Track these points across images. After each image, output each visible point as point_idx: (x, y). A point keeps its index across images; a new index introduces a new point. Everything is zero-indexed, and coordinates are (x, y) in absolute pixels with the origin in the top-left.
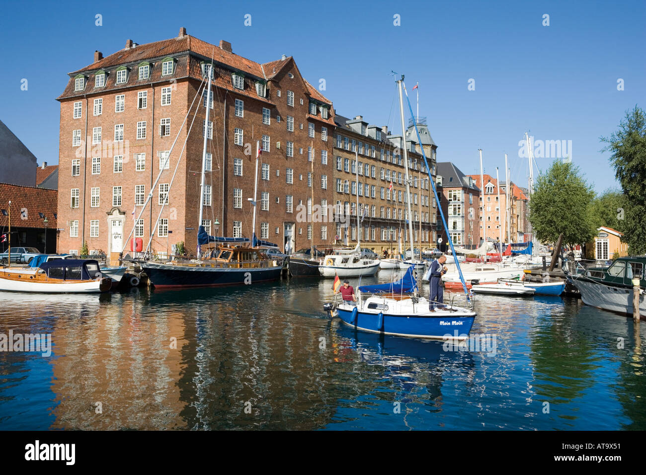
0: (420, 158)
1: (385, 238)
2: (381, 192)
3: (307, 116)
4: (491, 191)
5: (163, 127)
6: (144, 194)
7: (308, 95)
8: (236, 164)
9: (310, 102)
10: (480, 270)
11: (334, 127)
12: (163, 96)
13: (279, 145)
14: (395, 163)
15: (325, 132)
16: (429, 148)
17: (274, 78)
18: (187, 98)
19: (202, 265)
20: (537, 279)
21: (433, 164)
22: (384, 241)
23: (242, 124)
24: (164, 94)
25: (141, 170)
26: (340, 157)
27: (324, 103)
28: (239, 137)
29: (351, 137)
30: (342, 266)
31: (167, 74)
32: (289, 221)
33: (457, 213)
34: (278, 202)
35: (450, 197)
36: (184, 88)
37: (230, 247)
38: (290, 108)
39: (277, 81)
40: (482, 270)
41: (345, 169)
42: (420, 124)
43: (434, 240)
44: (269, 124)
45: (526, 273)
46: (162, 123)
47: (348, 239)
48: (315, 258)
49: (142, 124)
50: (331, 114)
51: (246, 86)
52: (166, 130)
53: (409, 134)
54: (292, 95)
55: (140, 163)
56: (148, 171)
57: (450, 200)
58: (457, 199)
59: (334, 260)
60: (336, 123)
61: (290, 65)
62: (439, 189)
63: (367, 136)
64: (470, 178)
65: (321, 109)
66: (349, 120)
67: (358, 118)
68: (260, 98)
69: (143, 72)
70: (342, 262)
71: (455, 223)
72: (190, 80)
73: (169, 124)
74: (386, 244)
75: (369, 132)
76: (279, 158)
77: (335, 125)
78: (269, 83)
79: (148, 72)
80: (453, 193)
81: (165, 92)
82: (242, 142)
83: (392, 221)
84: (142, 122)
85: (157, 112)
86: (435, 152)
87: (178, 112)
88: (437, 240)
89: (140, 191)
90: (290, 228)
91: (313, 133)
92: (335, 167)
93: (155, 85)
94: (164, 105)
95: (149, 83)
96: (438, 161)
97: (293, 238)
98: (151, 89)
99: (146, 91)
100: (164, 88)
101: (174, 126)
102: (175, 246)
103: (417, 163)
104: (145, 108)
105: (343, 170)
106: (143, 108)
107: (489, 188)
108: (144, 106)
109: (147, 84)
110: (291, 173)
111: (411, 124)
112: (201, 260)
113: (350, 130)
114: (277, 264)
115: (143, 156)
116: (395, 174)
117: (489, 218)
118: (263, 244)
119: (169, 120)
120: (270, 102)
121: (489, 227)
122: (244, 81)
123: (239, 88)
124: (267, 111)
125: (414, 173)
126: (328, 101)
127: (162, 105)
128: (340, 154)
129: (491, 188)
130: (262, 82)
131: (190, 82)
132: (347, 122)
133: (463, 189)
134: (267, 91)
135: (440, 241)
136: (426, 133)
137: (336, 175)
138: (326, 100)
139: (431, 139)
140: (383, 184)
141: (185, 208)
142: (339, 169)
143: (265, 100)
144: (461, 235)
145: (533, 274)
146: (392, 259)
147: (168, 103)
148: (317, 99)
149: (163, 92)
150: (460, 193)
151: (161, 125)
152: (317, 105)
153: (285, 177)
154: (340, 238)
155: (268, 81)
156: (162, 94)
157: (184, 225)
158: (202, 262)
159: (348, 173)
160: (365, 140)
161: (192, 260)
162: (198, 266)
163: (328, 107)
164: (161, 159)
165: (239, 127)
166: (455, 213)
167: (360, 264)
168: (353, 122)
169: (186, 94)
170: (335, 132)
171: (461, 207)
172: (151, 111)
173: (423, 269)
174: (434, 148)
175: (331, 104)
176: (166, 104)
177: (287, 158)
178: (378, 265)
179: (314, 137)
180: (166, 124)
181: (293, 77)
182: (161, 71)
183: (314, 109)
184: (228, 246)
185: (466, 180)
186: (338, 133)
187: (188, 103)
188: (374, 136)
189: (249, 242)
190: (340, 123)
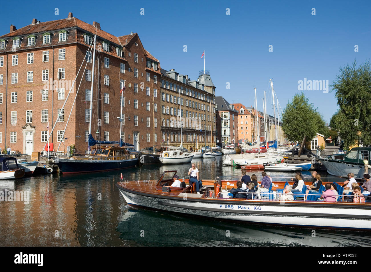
0: (207, 94)
1: (189, 140)
2: (186, 114)
3: (146, 68)
4: (243, 113)
5: (60, 74)
6: (47, 115)
7: (146, 56)
8: (105, 97)
9: (147, 60)
10: (257, 157)
11: (161, 75)
12: (60, 54)
13: (130, 85)
14: (194, 97)
15: (156, 78)
16: (211, 88)
17: (127, 45)
18: (76, 56)
19: (92, 158)
20: (292, 161)
21: (214, 97)
22: (188, 142)
23: (108, 73)
24: (61, 53)
25: (45, 100)
26: (164, 93)
27: (155, 61)
28: (107, 81)
29: (169, 81)
30: (174, 157)
31: (63, 40)
32: (136, 131)
33: (226, 125)
34: (130, 120)
35: (222, 116)
36: (74, 49)
37: (108, 147)
38: (136, 63)
39: (129, 47)
40: (258, 157)
41: (167, 100)
42: (206, 75)
43: (215, 141)
44: (124, 73)
45: (285, 159)
46: (60, 71)
47: (169, 141)
48: (156, 153)
49: (46, 72)
50: (158, 67)
51: (111, 50)
52: (62, 75)
53: (200, 80)
54: (137, 56)
55: (45, 96)
56: (50, 100)
57: (222, 118)
58: (226, 117)
59: (168, 153)
60: (161, 73)
61: (136, 38)
62: (217, 112)
63: (178, 81)
64: (233, 105)
65: (153, 64)
66: (167, 71)
67: (172, 70)
68: (119, 57)
69: (46, 39)
70: (174, 155)
71: (225, 131)
72: (78, 45)
73: (64, 72)
74: (189, 144)
75: (180, 79)
76: (130, 93)
77: (161, 74)
78: (124, 48)
79: (49, 39)
80: (223, 114)
81: (61, 52)
82: (109, 83)
83: (193, 131)
84: (46, 70)
85: (56, 64)
86: (215, 91)
87: (70, 64)
88: (217, 141)
89: (45, 113)
90: (137, 135)
91: (149, 79)
92: (161, 99)
93: (54, 47)
94: (61, 60)
95: (51, 46)
96: (216, 96)
97: (138, 141)
98: (52, 50)
99: (48, 51)
100: (61, 49)
101: (67, 73)
102: (69, 147)
103: (205, 97)
104: (48, 61)
105: (166, 100)
106: (46, 61)
107: (241, 111)
108: (47, 60)
109: (49, 46)
110: (137, 102)
111: (200, 74)
112: (91, 155)
113: (168, 77)
114: (135, 157)
115: (47, 91)
116: (194, 103)
117: (242, 128)
118: (126, 145)
119: (64, 69)
120: (125, 60)
121: (242, 133)
122: (110, 47)
123: (106, 50)
124: (123, 65)
125: (204, 102)
126: (156, 60)
127: (59, 60)
128: (164, 91)
129: (243, 111)
130: (120, 48)
131: (77, 46)
132: (167, 72)
133: (229, 112)
134: (123, 53)
135: (218, 141)
136: (209, 80)
137: (162, 103)
138: (155, 59)
139: (212, 83)
140: (187, 109)
141: (75, 123)
142: (163, 100)
143: (122, 58)
144: (229, 138)
145: (289, 159)
146: (197, 152)
147: (63, 59)
148: (151, 58)
149: (60, 52)
150: (227, 114)
151: (59, 72)
152: (151, 62)
153: (133, 104)
154: (165, 141)
155: (123, 47)
156: (59, 53)
157: (75, 134)
158: (92, 157)
159: (169, 102)
160: (177, 83)
161: (85, 156)
162: (90, 159)
163: (157, 63)
164: (59, 93)
165: (107, 74)
166: (225, 125)
167: (183, 156)
168: (170, 73)
169: (75, 53)
170: (161, 78)
171: (228, 122)
172: (52, 62)
173: (214, 158)
174: (214, 88)
175: (158, 62)
176: (62, 59)
177: (135, 93)
178: (193, 156)
179: (149, 81)
180: (62, 72)
181: (137, 45)
182: (58, 39)
183: (149, 65)
184: (107, 147)
185: (231, 106)
186: (163, 79)
187: (77, 58)
188: (182, 81)
189: (118, 144)
190: (163, 73)
